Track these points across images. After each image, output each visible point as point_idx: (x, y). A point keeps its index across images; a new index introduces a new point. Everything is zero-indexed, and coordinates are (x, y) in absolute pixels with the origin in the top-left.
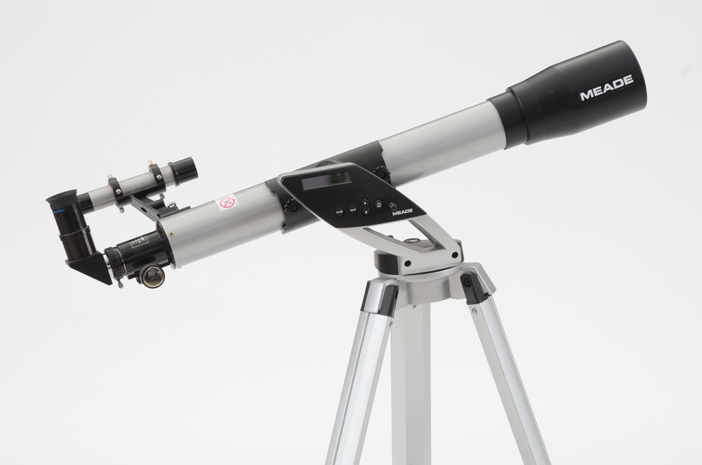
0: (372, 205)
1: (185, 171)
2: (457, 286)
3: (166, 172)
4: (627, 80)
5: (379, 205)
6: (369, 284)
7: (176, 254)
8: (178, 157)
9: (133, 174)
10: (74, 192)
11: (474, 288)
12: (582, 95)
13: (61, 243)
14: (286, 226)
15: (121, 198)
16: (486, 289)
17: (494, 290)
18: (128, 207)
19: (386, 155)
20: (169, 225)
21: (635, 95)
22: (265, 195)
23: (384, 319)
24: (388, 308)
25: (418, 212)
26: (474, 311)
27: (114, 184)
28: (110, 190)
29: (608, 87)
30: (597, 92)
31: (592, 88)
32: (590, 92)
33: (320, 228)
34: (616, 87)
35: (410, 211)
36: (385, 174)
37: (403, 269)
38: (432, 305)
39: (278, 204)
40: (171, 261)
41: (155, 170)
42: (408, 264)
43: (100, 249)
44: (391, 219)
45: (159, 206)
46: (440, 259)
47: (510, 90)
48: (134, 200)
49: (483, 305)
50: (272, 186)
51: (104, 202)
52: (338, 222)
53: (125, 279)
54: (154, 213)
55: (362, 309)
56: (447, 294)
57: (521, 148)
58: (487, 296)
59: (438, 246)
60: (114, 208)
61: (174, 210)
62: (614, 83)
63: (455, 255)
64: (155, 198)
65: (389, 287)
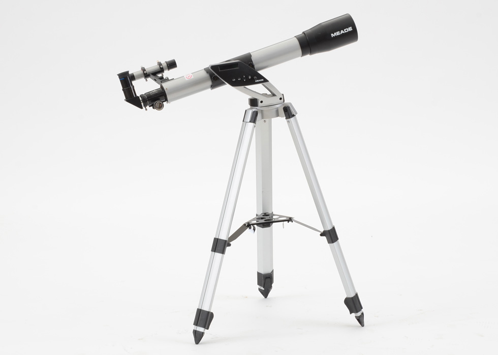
0: (247, 77)
1: (172, 65)
2: (282, 112)
3: (164, 65)
4: (350, 29)
5: (250, 77)
6: (246, 111)
7: (168, 97)
8: (169, 59)
9: (151, 66)
10: (128, 72)
11: (288, 112)
12: (332, 35)
13: (123, 92)
14: (213, 87)
15: (146, 75)
16: (293, 113)
17: (296, 113)
18: (149, 79)
19: (253, 58)
20: (165, 85)
21: (352, 36)
22: (204, 74)
23: (252, 124)
24: (254, 120)
25: (266, 81)
26: (288, 122)
27: (144, 70)
28: (142, 72)
29: (342, 32)
30: (338, 33)
31: (336, 32)
32: (335, 33)
33: (227, 88)
34: (346, 32)
35: (263, 80)
36: (253, 66)
37: (260, 104)
38: (272, 119)
39: (209, 77)
40: (166, 100)
41: (160, 64)
42: (262, 102)
43: (138, 95)
44: (254, 83)
45: (162, 78)
46: (275, 100)
47: (304, 33)
48: (151, 76)
49: (292, 119)
50: (207, 70)
51: (139, 77)
52: (234, 84)
53: (148, 107)
54: (160, 81)
55: (243, 121)
56: (278, 115)
57: (308, 57)
58: (294, 116)
59: (274, 95)
60: (143, 79)
61: (167, 80)
62: (345, 30)
63: (281, 99)
64: (160, 75)
65: (254, 111)
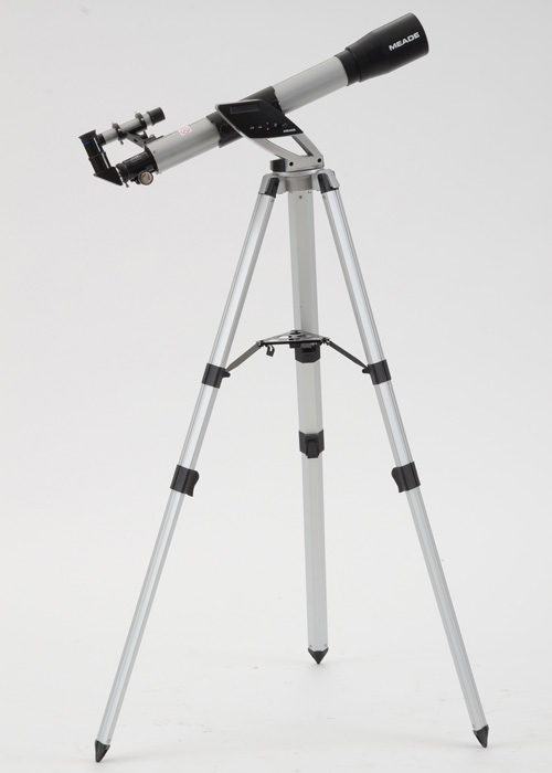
0: (271, 125)
1: (157, 116)
3: (146, 117)
4: (416, 36)
5: (275, 125)
7: (159, 166)
8: (152, 108)
9: (127, 120)
10: (94, 132)
12: (390, 47)
13: (90, 163)
14: (222, 143)
15: (121, 134)
18: (126, 141)
19: (277, 94)
20: (151, 146)
21: (420, 47)
22: (208, 125)
24: (272, 191)
25: (299, 131)
27: (116, 127)
28: (114, 130)
29: (405, 41)
31: (396, 42)
32: (395, 45)
33: (244, 142)
34: (409, 41)
35: (294, 130)
36: (279, 107)
37: (289, 168)
39: (216, 131)
40: (156, 169)
41: (139, 116)
42: (291, 164)
43: (113, 165)
44: (282, 134)
45: (145, 137)
46: (313, 160)
47: (347, 49)
48: (129, 135)
50: (212, 119)
51: (111, 138)
52: (251, 135)
53: (129, 182)
54: (142, 141)
57: (357, 85)
59: (310, 154)
60: (117, 142)
61: (153, 138)
62: (408, 38)
63: (319, 160)
64: (141, 133)
